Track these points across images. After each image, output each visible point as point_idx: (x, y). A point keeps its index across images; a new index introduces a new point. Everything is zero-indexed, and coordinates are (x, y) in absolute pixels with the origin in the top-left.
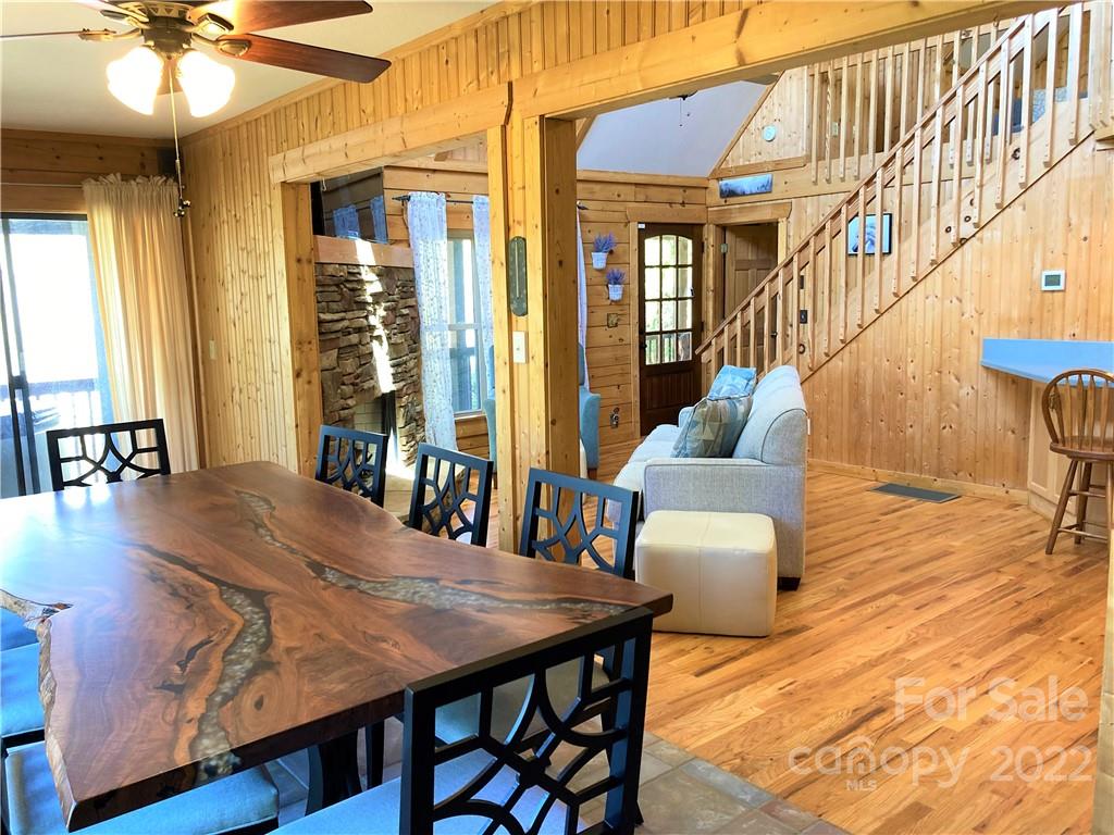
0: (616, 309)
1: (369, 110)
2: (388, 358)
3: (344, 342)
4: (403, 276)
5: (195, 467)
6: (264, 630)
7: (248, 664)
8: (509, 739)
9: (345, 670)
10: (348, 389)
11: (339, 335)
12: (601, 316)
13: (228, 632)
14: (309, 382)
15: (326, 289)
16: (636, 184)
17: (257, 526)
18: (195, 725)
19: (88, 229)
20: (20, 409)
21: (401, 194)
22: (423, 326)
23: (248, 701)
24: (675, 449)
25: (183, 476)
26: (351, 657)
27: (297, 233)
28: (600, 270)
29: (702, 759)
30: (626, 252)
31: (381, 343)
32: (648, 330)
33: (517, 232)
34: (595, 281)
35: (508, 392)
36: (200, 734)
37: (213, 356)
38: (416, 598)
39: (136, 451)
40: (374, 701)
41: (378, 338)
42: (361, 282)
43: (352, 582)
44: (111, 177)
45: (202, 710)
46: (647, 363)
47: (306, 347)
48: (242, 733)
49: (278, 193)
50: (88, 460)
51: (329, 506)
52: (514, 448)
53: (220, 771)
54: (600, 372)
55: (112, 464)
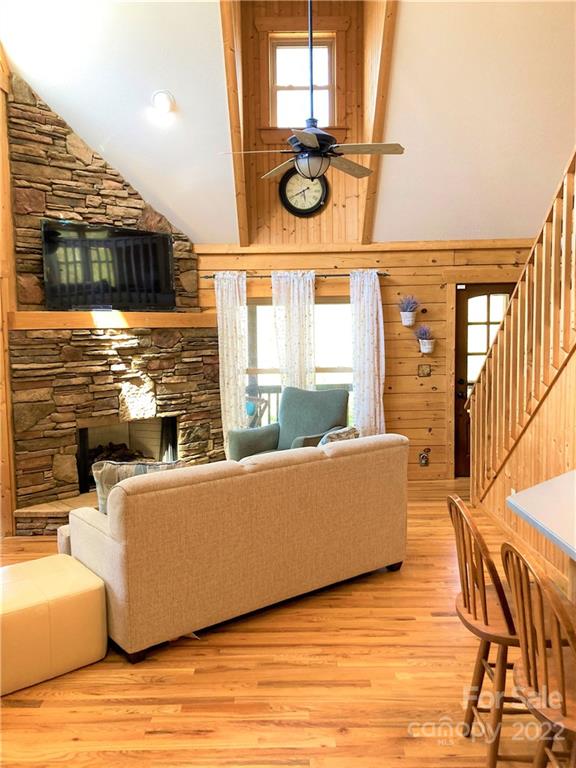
0: (430, 361)
3: (60, 383)
4: (192, 334)
11: (52, 378)
12: (410, 366)
15: (30, 347)
16: (455, 250)
21: (209, 274)
28: (409, 327)
30: (442, 311)
31: (138, 384)
32: (469, 381)
34: (404, 336)
41: (132, 379)
42: (96, 340)
54: (408, 415)
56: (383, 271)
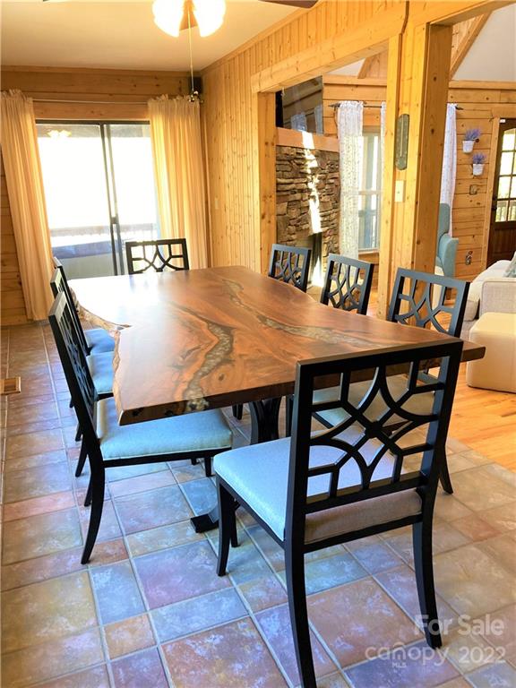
0: (477, 182)
1: (313, 36)
2: (318, 211)
3: (292, 198)
4: (332, 158)
5: (205, 267)
6: (229, 345)
7: (218, 360)
8: (360, 406)
9: (271, 367)
10: (292, 229)
11: (289, 193)
12: (465, 186)
13: (210, 344)
14: (269, 222)
15: (282, 162)
16: (502, 90)
17: (232, 297)
18: (187, 384)
19: (150, 130)
20: (116, 238)
21: (334, 103)
22: (343, 191)
23: (216, 376)
24: (507, 271)
25: (195, 271)
26: (275, 362)
27: (266, 126)
28: (468, 154)
29: (499, 464)
30: (489, 141)
31: (315, 201)
32: (499, 197)
33: (404, 110)
34: (463, 161)
35: (389, 224)
36: (189, 389)
37: (217, 207)
38: (317, 337)
39: (171, 257)
40: (285, 383)
41: (313, 197)
42: (303, 159)
43: (282, 327)
44: (163, 97)
45: (191, 378)
46: (497, 220)
47: (269, 199)
48: (211, 391)
49: (255, 99)
50: (146, 260)
51: (275, 290)
52: (390, 260)
53: (198, 408)
54: (462, 226)
55: (158, 263)
56: (460, 106)
